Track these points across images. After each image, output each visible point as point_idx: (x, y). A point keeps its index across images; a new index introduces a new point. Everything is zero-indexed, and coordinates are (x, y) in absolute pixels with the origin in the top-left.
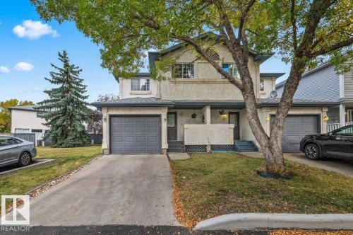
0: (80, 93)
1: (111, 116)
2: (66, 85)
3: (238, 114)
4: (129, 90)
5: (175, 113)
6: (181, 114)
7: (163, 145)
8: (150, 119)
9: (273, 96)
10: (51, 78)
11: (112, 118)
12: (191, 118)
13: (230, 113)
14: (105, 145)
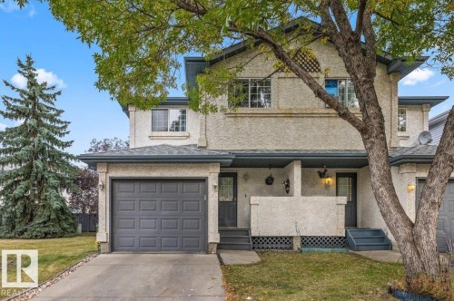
0: (57, 137)
1: (113, 180)
2: (32, 122)
3: (354, 177)
4: (148, 131)
5: (235, 176)
6: (246, 177)
7: (210, 234)
8: (187, 186)
9: (424, 141)
10: (4, 109)
11: (116, 185)
12: (264, 185)
13: (338, 175)
14: (102, 235)
